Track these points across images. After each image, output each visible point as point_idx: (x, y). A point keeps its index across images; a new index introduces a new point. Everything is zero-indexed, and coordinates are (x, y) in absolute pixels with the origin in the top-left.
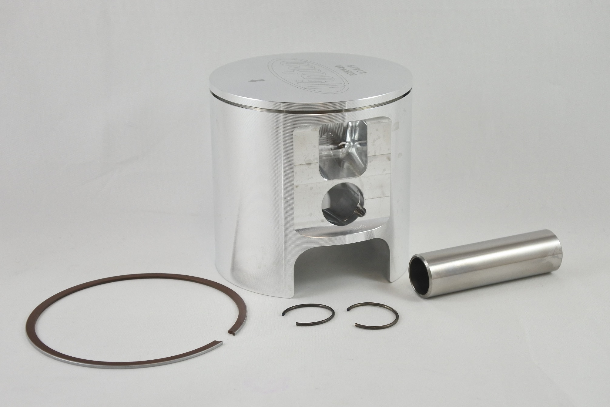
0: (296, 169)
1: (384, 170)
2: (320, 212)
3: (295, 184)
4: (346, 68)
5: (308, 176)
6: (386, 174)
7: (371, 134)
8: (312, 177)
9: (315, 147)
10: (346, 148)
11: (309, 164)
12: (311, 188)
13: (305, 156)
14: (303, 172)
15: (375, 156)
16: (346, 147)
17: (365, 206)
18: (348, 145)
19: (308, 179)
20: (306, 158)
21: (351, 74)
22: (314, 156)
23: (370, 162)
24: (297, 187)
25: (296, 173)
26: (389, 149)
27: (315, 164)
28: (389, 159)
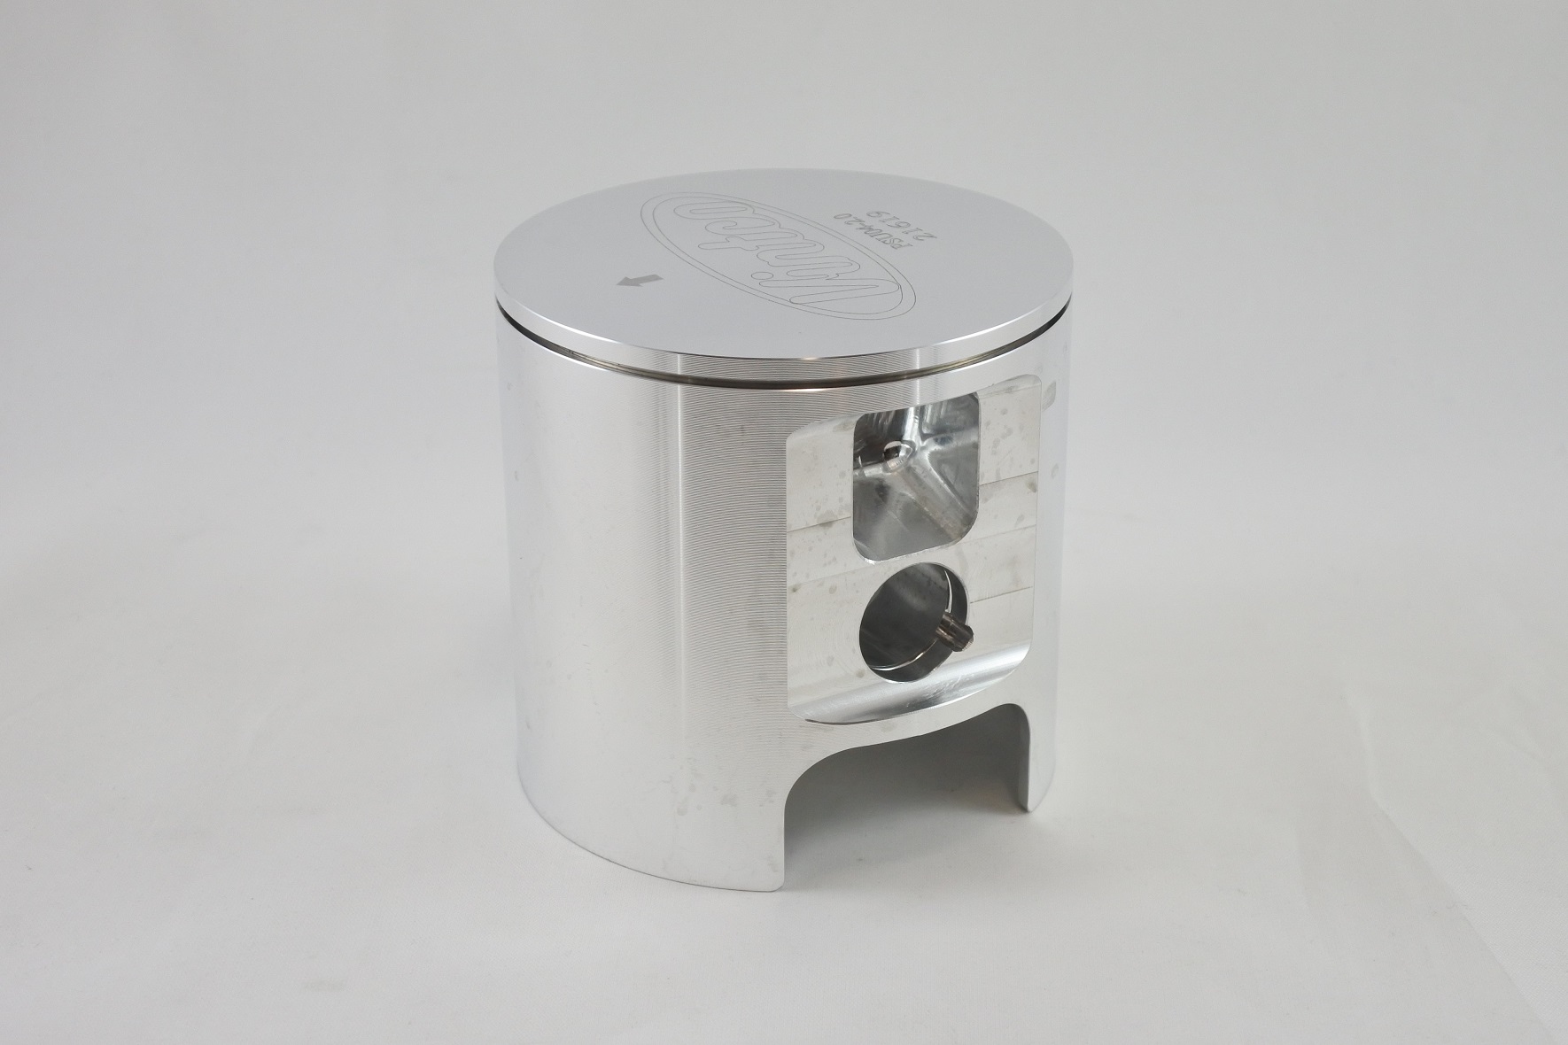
0: (792, 543)
1: (1021, 518)
2: (854, 651)
3: (790, 583)
4: (869, 222)
5: (825, 555)
6: (1025, 528)
7: (988, 424)
8: (835, 559)
9: (843, 475)
10: (902, 458)
11: (827, 524)
12: (832, 590)
13: (817, 502)
14: (810, 549)
15: (997, 483)
16: (902, 454)
17: (970, 622)
18: (908, 451)
19: (825, 565)
20: (818, 509)
21: (896, 245)
22: (841, 500)
23: (986, 500)
24: (794, 590)
25: (793, 553)
26: (1033, 462)
27: (844, 523)
28: (1033, 487)
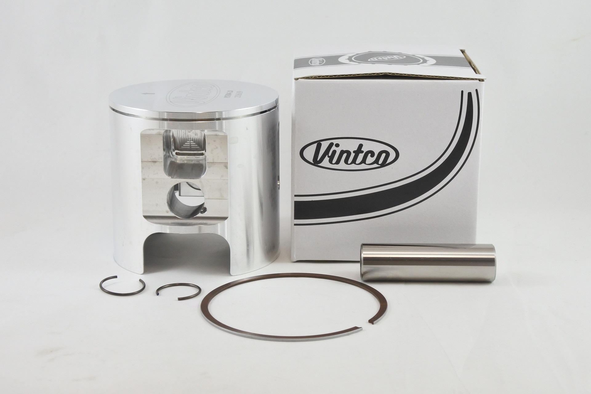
1: (222, 176)
2: (165, 204)
5: (154, 171)
6: (224, 180)
7: (209, 143)
8: (158, 173)
9: (159, 148)
11: (155, 162)
12: (157, 183)
13: (151, 154)
14: (150, 168)
15: (213, 163)
19: (154, 174)
20: (151, 156)
22: (158, 156)
23: (209, 167)
24: (144, 179)
26: (226, 159)
27: (160, 163)
28: (226, 167)
